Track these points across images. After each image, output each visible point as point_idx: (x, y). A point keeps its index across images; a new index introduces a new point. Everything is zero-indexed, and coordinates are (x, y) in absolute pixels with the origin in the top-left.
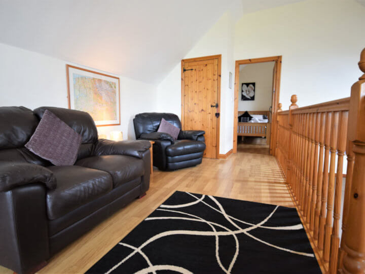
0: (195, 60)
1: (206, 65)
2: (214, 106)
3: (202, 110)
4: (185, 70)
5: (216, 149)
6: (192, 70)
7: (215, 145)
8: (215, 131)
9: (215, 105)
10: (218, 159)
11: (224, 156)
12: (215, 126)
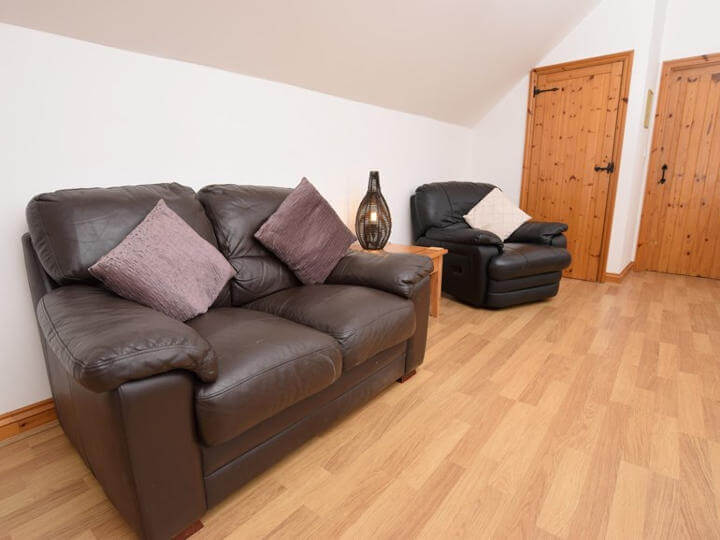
0: (563, 68)
1: (592, 77)
2: (603, 169)
3: (573, 177)
4: (537, 92)
5: (599, 261)
6: (555, 90)
7: (596, 253)
8: (599, 223)
9: (605, 165)
10: (601, 282)
11: (617, 279)
12: (601, 212)
